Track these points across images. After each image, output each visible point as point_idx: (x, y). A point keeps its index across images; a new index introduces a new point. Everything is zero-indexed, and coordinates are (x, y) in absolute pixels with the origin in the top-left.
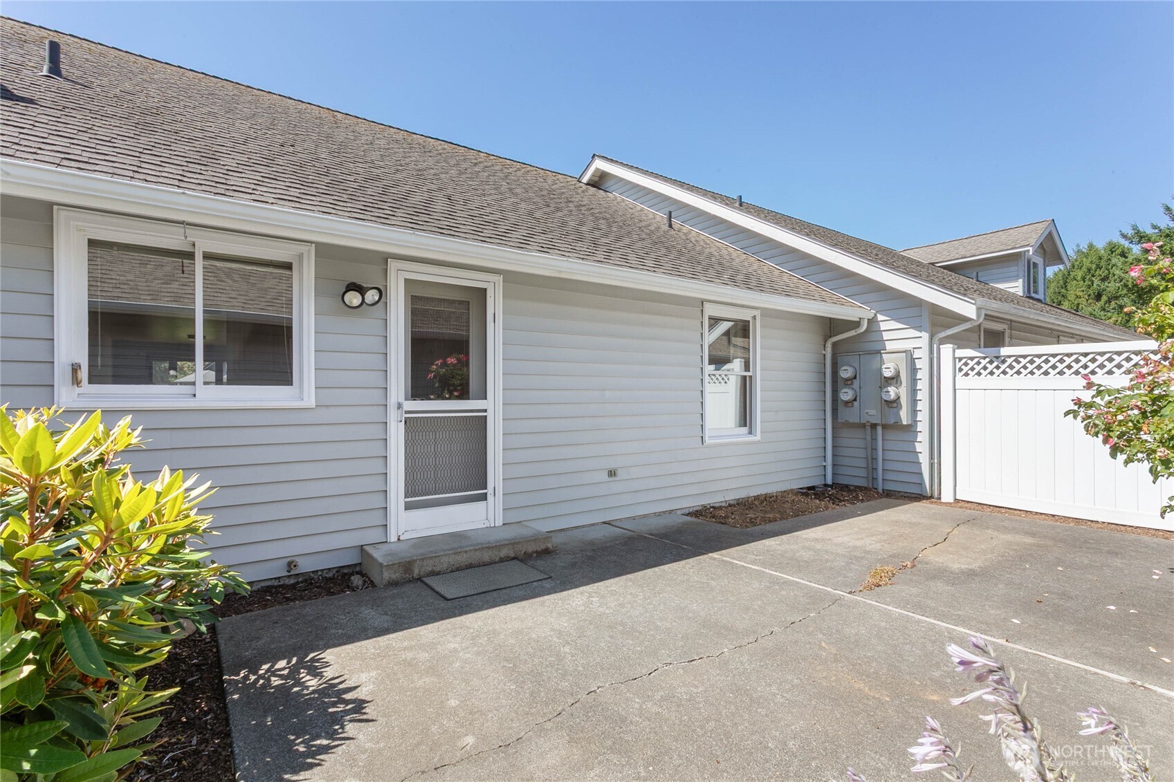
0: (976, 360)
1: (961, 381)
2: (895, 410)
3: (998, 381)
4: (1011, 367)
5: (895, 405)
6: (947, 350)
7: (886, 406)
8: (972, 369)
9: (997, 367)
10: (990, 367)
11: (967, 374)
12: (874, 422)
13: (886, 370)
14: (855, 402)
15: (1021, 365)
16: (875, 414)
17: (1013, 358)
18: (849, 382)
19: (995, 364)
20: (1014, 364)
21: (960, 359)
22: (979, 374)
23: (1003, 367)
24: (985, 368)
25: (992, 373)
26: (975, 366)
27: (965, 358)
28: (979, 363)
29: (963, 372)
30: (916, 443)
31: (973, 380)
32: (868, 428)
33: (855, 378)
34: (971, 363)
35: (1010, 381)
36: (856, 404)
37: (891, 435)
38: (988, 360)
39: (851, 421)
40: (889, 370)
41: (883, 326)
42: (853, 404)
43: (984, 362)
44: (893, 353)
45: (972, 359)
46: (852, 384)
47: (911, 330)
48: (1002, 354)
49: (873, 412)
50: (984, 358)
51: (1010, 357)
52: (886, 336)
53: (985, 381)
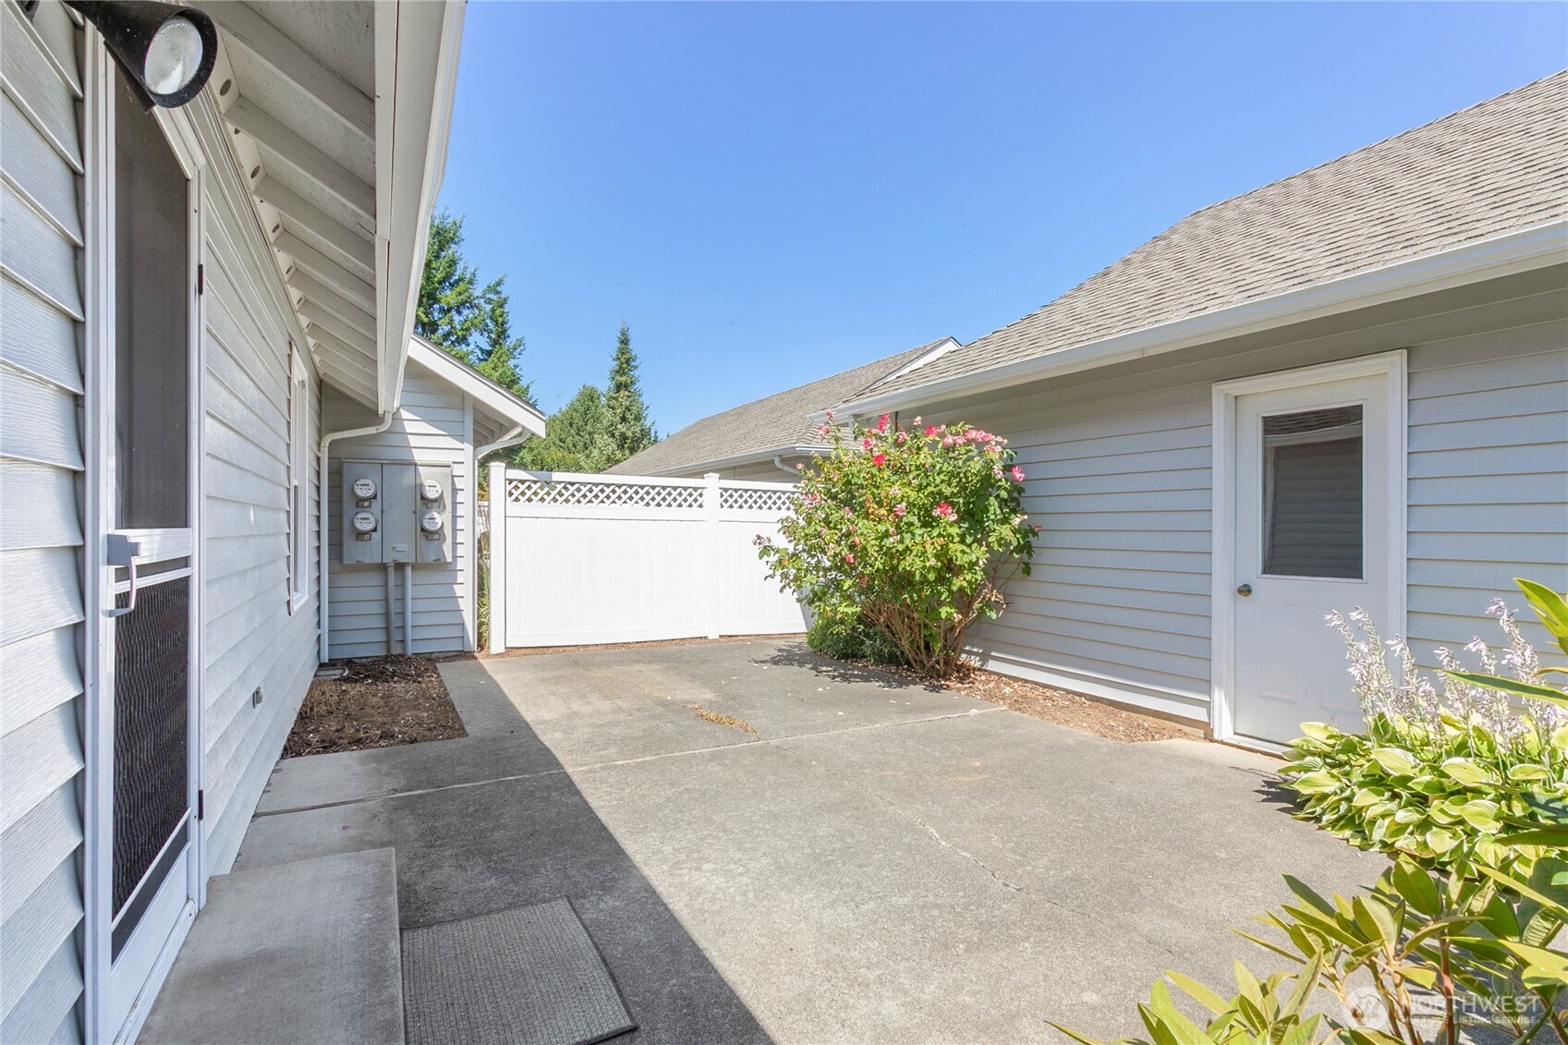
0: (527, 484)
1: (513, 508)
2: (437, 542)
3: (549, 508)
4: (560, 494)
5: (436, 537)
6: (497, 469)
7: (423, 538)
8: (523, 494)
9: (548, 494)
10: (541, 493)
11: (517, 500)
12: (402, 561)
13: (430, 488)
14: (374, 534)
15: (570, 492)
16: (406, 549)
17: (563, 485)
18: (366, 504)
19: (546, 489)
20: (563, 491)
21: (511, 481)
22: (529, 500)
23: (554, 493)
24: (535, 493)
25: (542, 500)
26: (526, 491)
27: (515, 480)
28: (529, 488)
29: (514, 497)
30: (455, 586)
31: (522, 508)
32: (391, 571)
33: (375, 497)
34: (522, 487)
35: (560, 509)
36: (376, 536)
37: (425, 577)
38: (539, 484)
39: (367, 561)
40: (434, 489)
41: (409, 427)
42: (370, 536)
43: (535, 487)
44: (434, 466)
45: (523, 482)
46: (370, 506)
47: (448, 438)
48: (553, 479)
49: (403, 546)
50: (535, 482)
51: (560, 483)
52: (413, 441)
53: (536, 508)
